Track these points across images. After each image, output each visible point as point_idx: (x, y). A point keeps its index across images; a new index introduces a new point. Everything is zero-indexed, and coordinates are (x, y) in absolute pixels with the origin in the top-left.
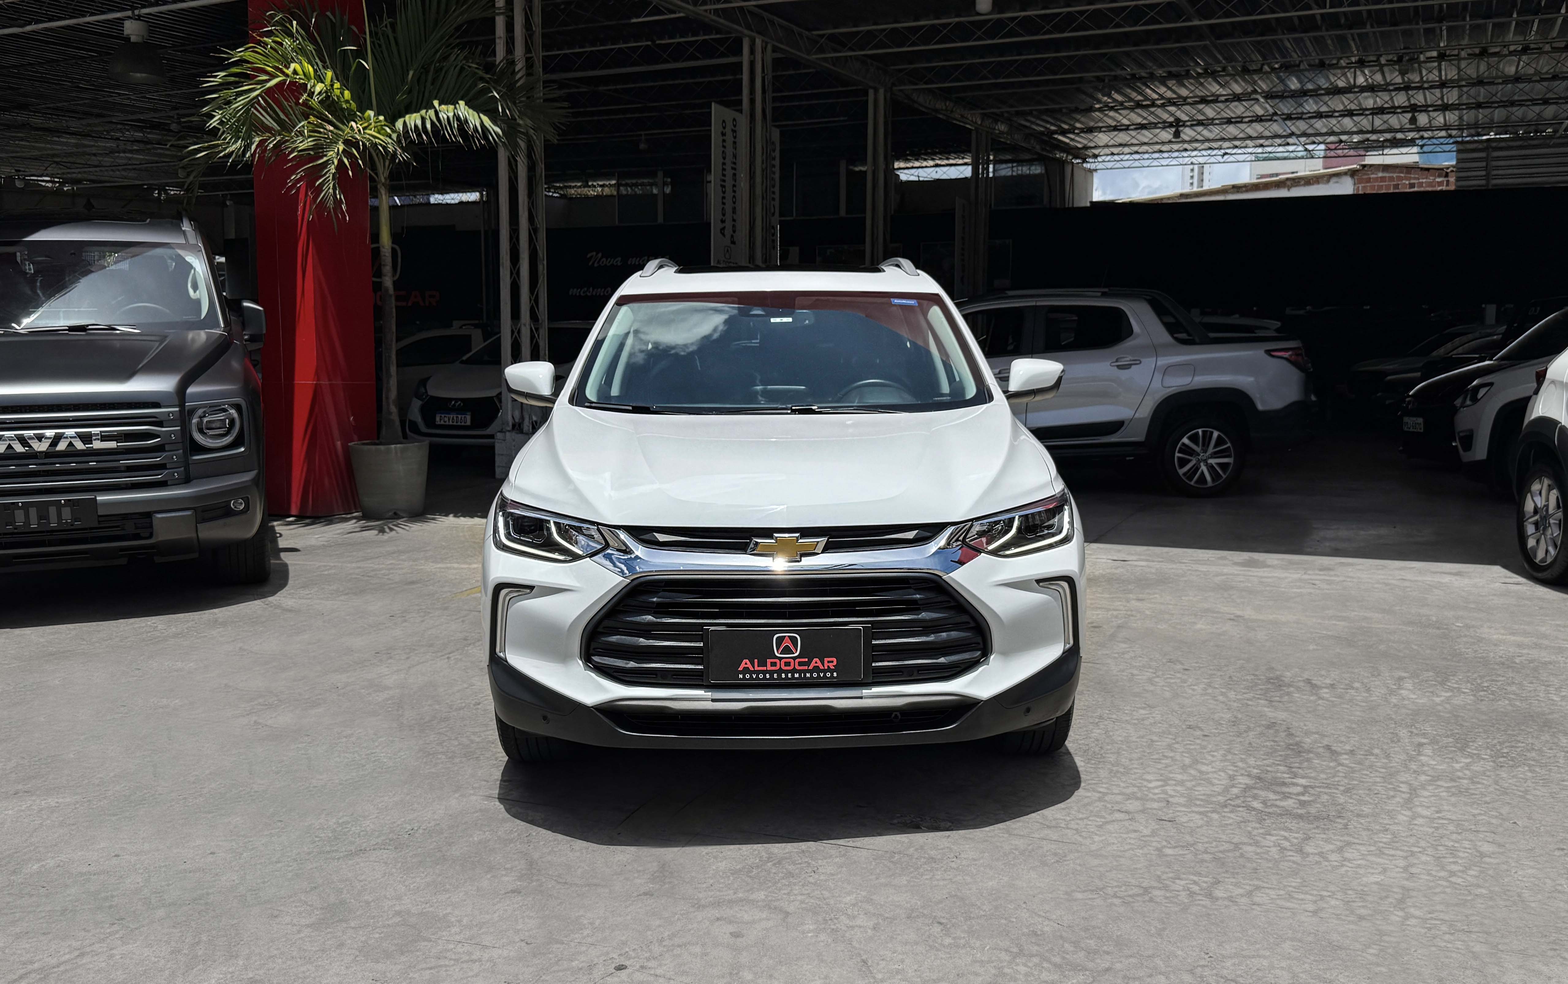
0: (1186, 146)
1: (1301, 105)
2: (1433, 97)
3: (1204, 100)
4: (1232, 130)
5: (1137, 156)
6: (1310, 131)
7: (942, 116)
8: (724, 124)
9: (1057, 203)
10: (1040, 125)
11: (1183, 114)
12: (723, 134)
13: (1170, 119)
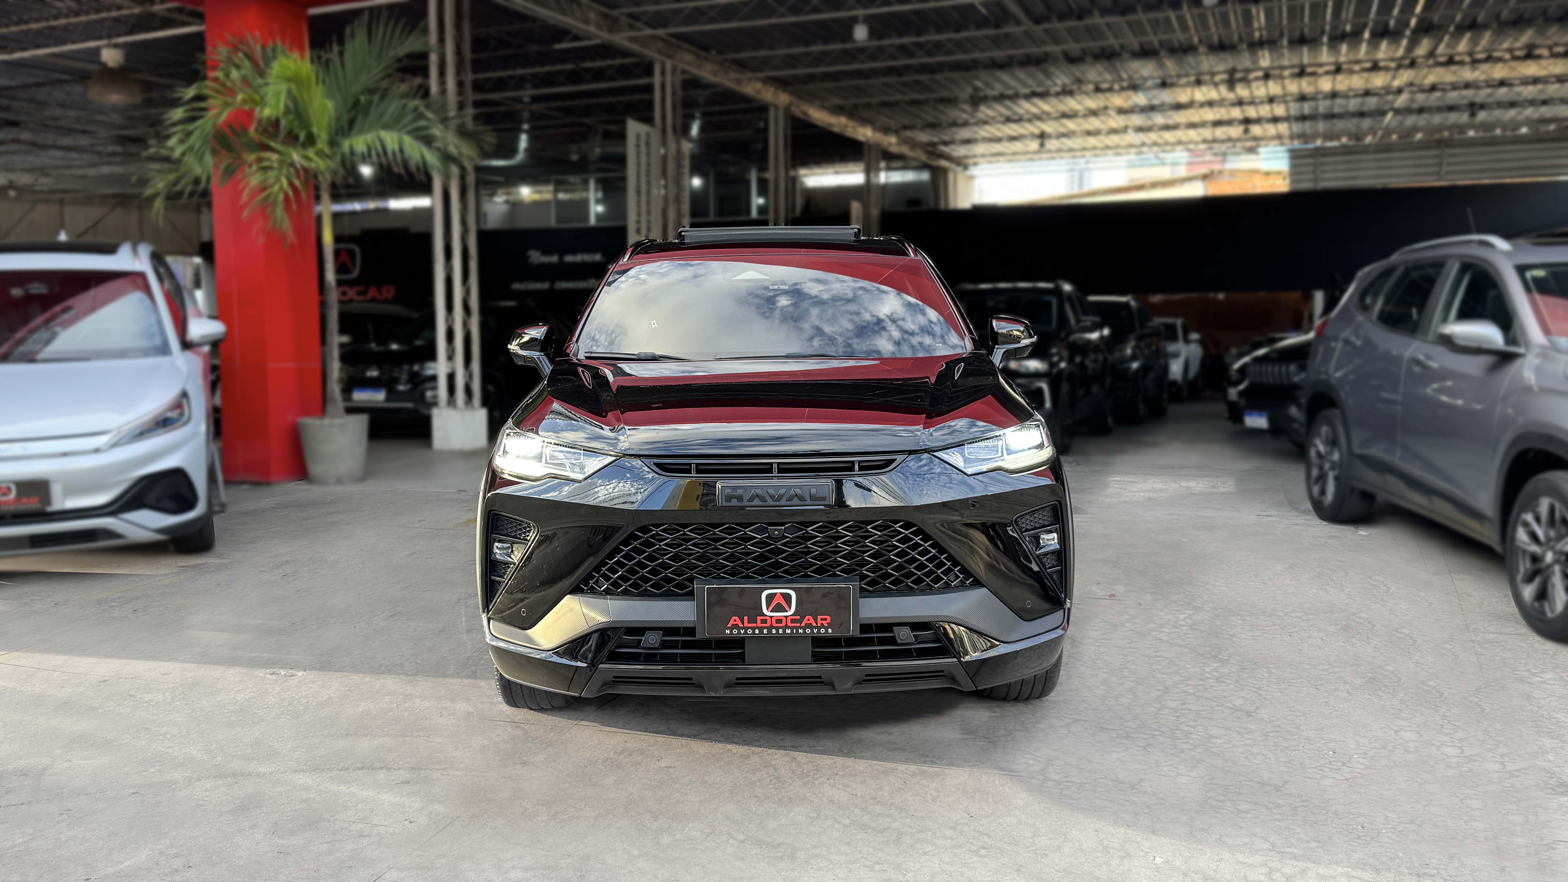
0: (1054, 155)
1: (1149, 118)
2: (1265, 111)
3: (1065, 116)
4: (1092, 141)
5: (1011, 165)
6: (1160, 141)
7: (836, 130)
8: (638, 136)
9: (942, 206)
10: (924, 137)
11: (1048, 127)
12: (638, 146)
13: (1037, 132)
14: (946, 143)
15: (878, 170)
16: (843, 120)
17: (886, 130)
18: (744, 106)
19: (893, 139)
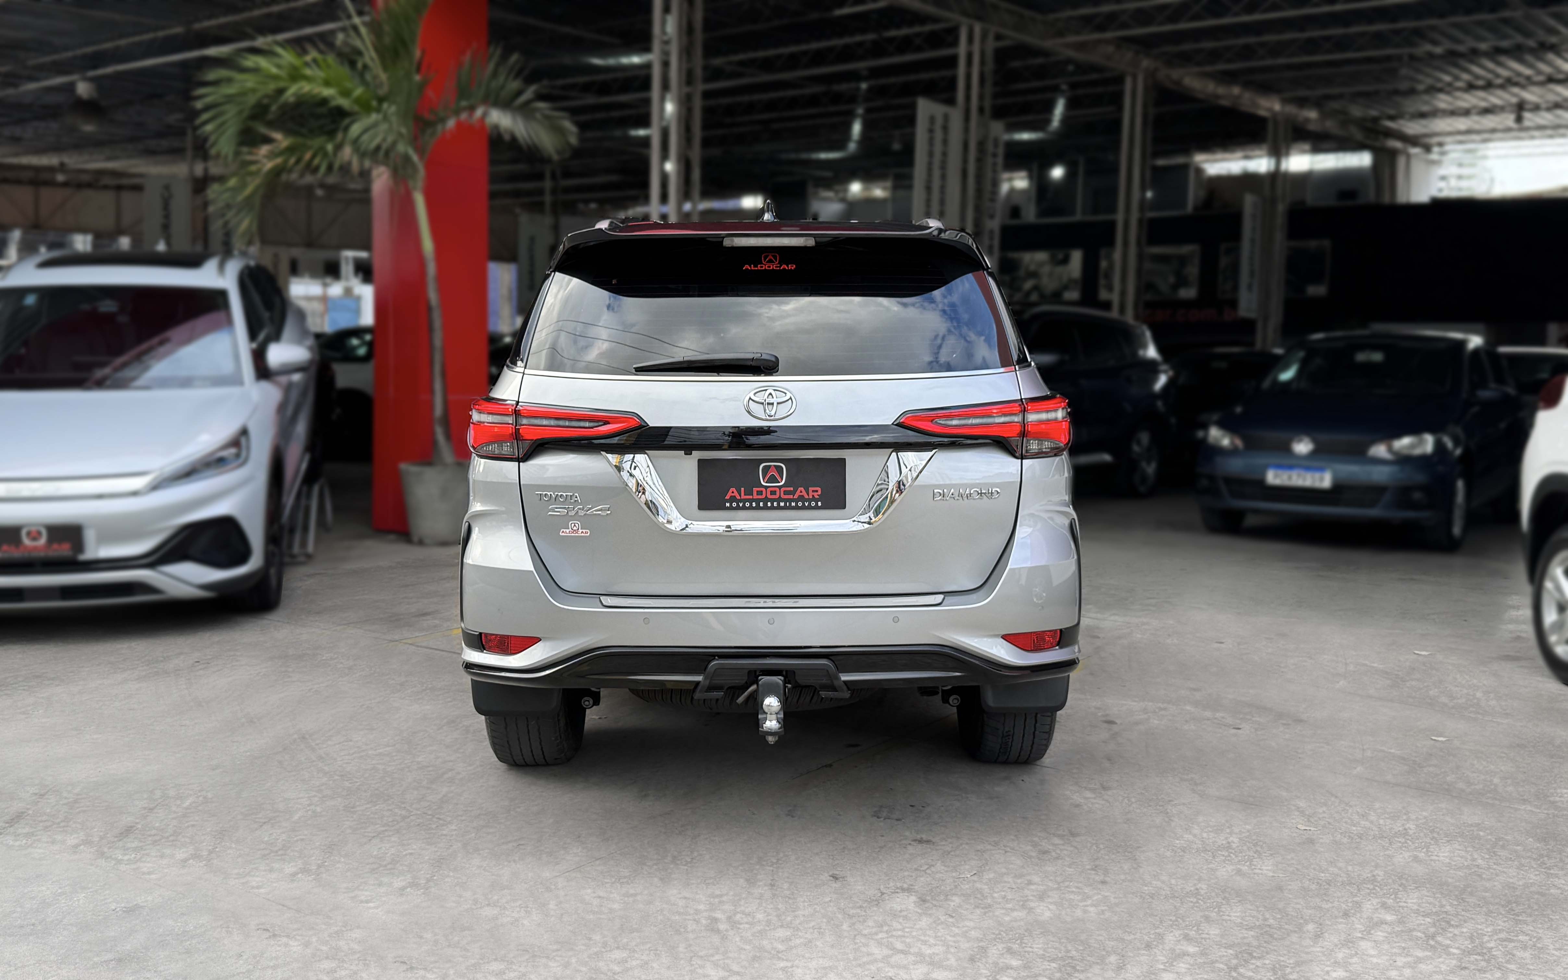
3: (1551, 80)
7: (1224, 103)
8: (932, 119)
9: (1386, 199)
10: (1357, 111)
11: (1530, 96)
12: (931, 131)
13: (1514, 100)
14: (1392, 118)
15: (1287, 154)
16: (1236, 90)
17: (1302, 102)
18: (1094, 76)
19: (1312, 114)
